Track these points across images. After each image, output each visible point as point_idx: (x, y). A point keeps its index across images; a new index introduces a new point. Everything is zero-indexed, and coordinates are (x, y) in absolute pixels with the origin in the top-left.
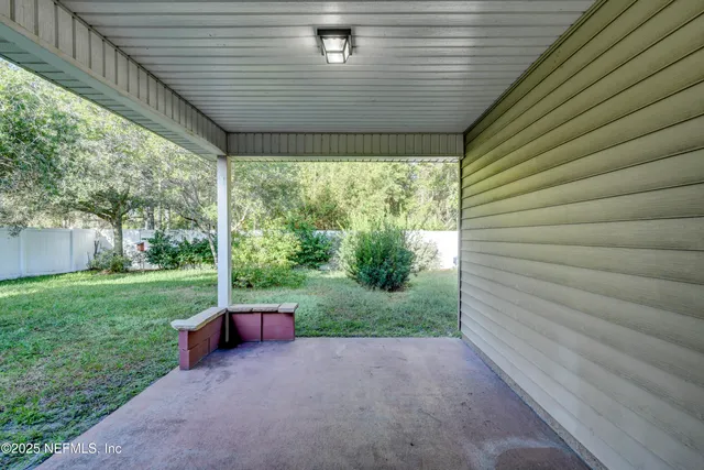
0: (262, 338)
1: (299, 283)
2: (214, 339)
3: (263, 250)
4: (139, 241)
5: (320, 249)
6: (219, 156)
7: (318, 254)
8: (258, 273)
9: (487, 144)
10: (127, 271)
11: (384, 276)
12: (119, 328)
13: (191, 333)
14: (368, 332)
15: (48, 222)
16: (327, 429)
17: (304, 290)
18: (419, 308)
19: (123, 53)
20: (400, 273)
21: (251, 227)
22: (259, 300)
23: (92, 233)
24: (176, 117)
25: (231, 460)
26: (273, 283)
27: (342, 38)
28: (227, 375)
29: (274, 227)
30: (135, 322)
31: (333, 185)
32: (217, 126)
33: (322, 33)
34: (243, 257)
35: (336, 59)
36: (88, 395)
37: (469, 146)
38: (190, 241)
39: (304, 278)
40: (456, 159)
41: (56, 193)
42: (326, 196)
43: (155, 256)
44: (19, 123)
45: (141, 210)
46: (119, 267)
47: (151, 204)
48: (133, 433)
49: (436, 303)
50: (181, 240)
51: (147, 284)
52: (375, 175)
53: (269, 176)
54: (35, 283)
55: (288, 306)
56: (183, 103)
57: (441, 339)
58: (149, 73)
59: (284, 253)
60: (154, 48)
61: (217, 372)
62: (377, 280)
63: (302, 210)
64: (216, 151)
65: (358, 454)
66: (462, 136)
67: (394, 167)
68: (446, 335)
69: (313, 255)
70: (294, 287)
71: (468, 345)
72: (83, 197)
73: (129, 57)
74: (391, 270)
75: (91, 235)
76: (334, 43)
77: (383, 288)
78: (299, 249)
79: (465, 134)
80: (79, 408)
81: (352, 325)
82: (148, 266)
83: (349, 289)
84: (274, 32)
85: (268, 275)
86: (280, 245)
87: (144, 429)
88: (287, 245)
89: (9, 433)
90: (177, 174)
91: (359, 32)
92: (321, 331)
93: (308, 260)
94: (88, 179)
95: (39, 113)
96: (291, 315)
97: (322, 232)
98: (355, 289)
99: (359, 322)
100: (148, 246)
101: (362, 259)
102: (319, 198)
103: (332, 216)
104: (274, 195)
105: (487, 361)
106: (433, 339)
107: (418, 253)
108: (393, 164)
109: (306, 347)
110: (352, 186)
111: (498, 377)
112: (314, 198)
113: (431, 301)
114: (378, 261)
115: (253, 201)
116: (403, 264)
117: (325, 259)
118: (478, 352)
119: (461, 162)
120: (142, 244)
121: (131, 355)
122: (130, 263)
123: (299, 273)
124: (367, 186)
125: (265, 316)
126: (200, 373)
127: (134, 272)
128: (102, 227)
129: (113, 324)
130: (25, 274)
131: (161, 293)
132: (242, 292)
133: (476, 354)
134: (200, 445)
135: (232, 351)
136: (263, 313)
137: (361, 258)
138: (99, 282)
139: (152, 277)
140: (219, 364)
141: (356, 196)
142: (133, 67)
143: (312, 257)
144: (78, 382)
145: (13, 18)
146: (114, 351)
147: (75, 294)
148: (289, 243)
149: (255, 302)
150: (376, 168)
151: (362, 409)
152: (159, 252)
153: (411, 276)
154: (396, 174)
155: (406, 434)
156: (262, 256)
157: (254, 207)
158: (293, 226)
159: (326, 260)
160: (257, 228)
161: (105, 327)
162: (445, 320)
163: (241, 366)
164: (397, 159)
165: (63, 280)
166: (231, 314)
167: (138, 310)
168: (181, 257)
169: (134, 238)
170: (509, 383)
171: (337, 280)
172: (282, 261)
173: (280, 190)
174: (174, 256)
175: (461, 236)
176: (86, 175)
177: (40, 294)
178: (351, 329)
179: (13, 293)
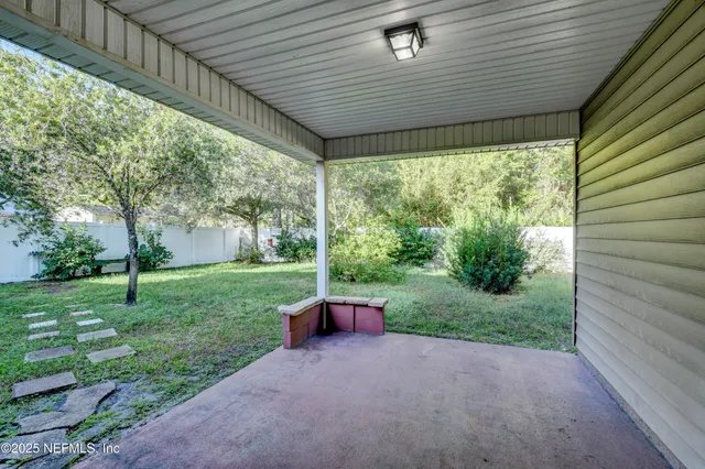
0: (354, 329)
1: (398, 280)
2: (313, 325)
3: (365, 246)
4: (270, 238)
5: (423, 246)
6: (318, 162)
7: (421, 251)
8: (361, 269)
9: (607, 120)
10: (261, 263)
11: (489, 276)
12: (248, 309)
13: (292, 318)
14: (462, 335)
15: (210, 223)
16: (397, 425)
17: (403, 287)
18: (529, 314)
19: (235, 85)
20: (511, 274)
21: (355, 225)
22: (358, 294)
23: (238, 230)
24: (278, 131)
25: (307, 432)
26: (373, 279)
27: (409, 33)
28: (320, 358)
29: (377, 225)
30: (259, 304)
31: (437, 181)
32: (315, 134)
33: (389, 32)
34: (347, 252)
35: (404, 55)
36: (219, 359)
37: (586, 125)
38: (308, 238)
39: (404, 275)
40: (572, 141)
41: (212, 200)
42: (430, 192)
43: (281, 251)
44: (184, 149)
45: (272, 211)
46: (256, 259)
47: (279, 206)
48: (242, 394)
49: (552, 311)
50: (300, 237)
51: (273, 274)
52: (485, 167)
53: (370, 175)
54: (201, 270)
55: (378, 301)
56: (285, 119)
57: (551, 353)
58: (256, 98)
59: (384, 250)
60: (255, 77)
61: (313, 354)
62: (480, 281)
63: (406, 206)
64: (315, 157)
65: (424, 456)
66: (578, 114)
67: (510, 156)
68: (558, 348)
69: (414, 252)
70: (394, 284)
71: (585, 363)
72: (229, 203)
73: (239, 87)
74: (497, 270)
75: (237, 233)
76: (401, 41)
77: (487, 289)
78: (399, 246)
79: (582, 111)
80: (211, 367)
81: (446, 326)
82: (276, 259)
83: (449, 288)
84: (346, 41)
85: (369, 271)
86: (381, 242)
87: (249, 393)
88: (388, 242)
89: (168, 378)
90: (292, 179)
91: (426, 23)
92: (412, 329)
93: (412, 258)
94: (232, 188)
95: (197, 139)
96: (380, 309)
97: (426, 229)
98: (456, 290)
99: (455, 323)
100: (276, 242)
101: (464, 257)
102: (423, 195)
103: (436, 212)
104: (377, 195)
105: (606, 386)
106: (538, 351)
107: (533, 252)
108: (509, 152)
109: (394, 343)
110: (458, 180)
111: (619, 408)
112: (418, 195)
113: (545, 308)
114: (482, 260)
115: (356, 199)
116: (512, 264)
117: (429, 256)
118: (596, 375)
119: (577, 144)
120: (271, 240)
121: (252, 331)
122: (263, 256)
123: (400, 269)
124: (475, 179)
125: (357, 308)
126: (298, 353)
127: (266, 264)
128: (245, 226)
129: (244, 305)
130: (195, 263)
131: (282, 282)
132: (346, 286)
133: (592, 375)
134: (286, 414)
135: (327, 338)
136: (355, 306)
137: (464, 255)
138: (241, 271)
139: (278, 268)
140: (315, 348)
141: (463, 191)
142: (243, 94)
143: (416, 254)
144: (215, 348)
145: (159, 74)
146: (241, 327)
147: (224, 278)
148: (390, 240)
149: (355, 295)
150: (486, 159)
151: (437, 412)
152: (284, 247)
153: (523, 278)
154: (512, 164)
155: (481, 448)
156: (364, 252)
157: (357, 207)
158: (398, 224)
159: (430, 258)
160: (361, 225)
161: (239, 306)
162: (560, 331)
163: (333, 352)
164: (513, 146)
165: (218, 267)
166: (328, 304)
167: (263, 295)
168: (300, 251)
169: (266, 234)
170: (634, 417)
171: (439, 278)
172: (383, 257)
173: (382, 189)
174: (295, 251)
175: (576, 232)
176: (232, 185)
177: (202, 279)
178: (444, 330)
179: (186, 276)
